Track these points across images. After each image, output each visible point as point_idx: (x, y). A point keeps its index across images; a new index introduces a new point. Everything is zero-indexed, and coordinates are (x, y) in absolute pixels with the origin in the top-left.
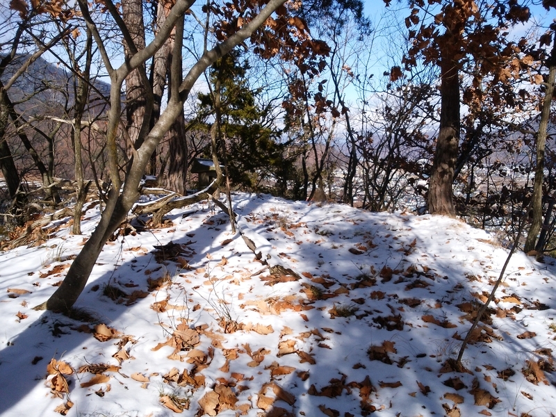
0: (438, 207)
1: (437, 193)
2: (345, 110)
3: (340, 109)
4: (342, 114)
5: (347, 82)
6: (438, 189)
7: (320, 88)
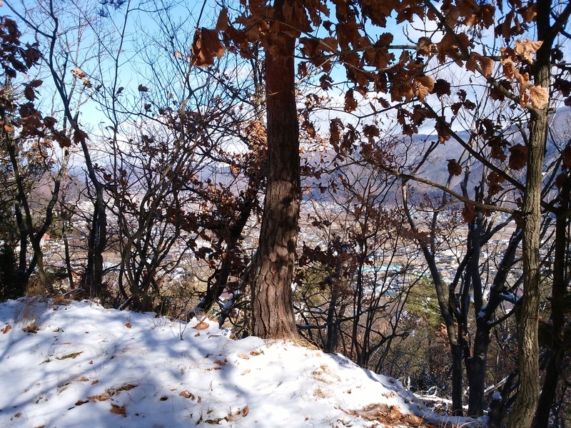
0: (272, 323)
1: (271, 300)
2: (80, 136)
3: (70, 132)
4: (76, 142)
5: (84, 97)
6: (272, 292)
7: (29, 93)
